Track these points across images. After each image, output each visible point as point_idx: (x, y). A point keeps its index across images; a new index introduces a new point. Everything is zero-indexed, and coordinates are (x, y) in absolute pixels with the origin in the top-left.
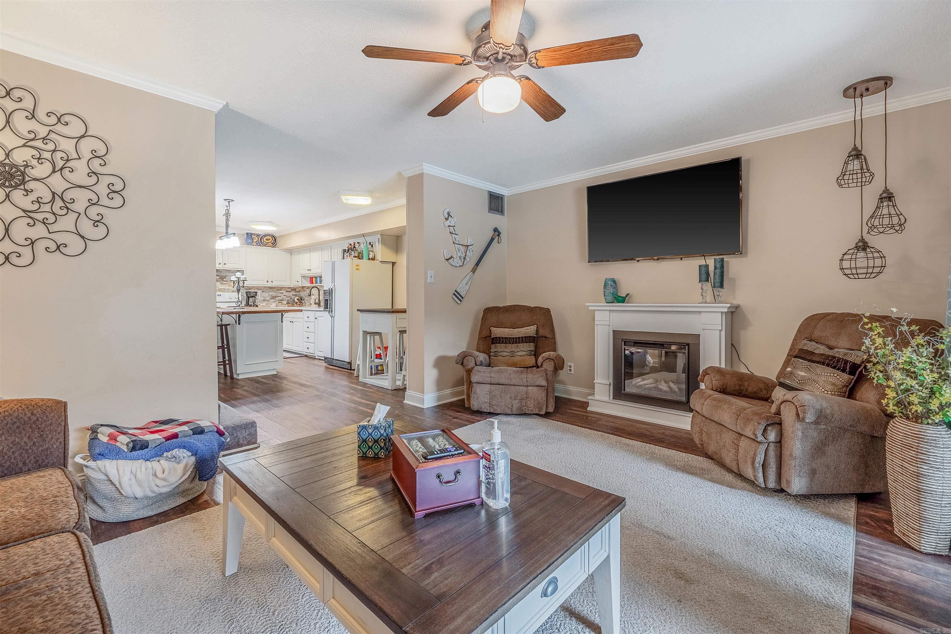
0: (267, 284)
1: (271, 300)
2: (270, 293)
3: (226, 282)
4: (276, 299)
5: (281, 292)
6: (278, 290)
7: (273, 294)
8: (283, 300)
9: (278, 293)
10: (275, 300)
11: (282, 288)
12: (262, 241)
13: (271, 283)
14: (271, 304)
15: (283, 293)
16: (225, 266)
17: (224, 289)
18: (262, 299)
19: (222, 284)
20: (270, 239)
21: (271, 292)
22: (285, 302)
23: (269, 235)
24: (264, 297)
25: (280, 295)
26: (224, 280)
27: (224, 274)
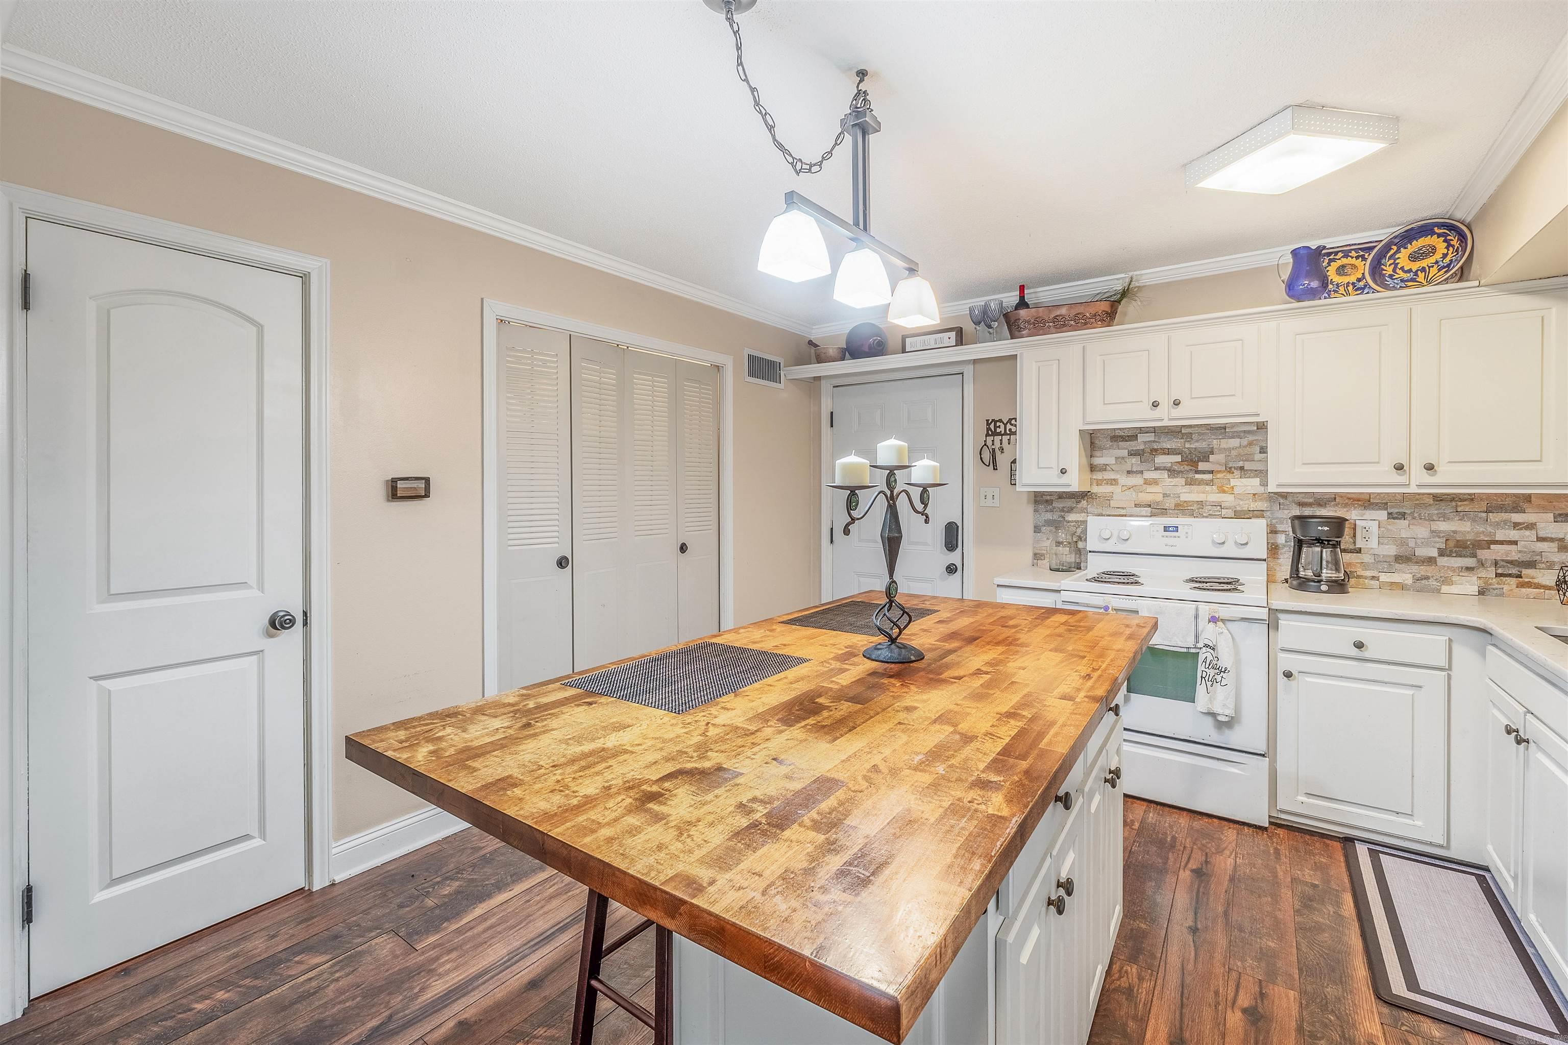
0: (1397, 478)
1: (1443, 561)
2: (1444, 526)
3: (1208, 477)
4: (1483, 554)
5: (1517, 517)
6: (1501, 508)
7: (1464, 528)
8: (1531, 564)
9: (1497, 525)
10: (1470, 562)
11: (1528, 498)
12: (1389, 270)
13: (1427, 478)
14: (1447, 581)
15: (1531, 526)
16: (1177, 412)
17: (1201, 503)
18: (1391, 550)
19: (1190, 483)
20: (1433, 250)
21: (1445, 517)
22: (1549, 578)
23: (1425, 230)
24: (1403, 542)
25: (1513, 535)
26: (1202, 466)
27: (1202, 445)
